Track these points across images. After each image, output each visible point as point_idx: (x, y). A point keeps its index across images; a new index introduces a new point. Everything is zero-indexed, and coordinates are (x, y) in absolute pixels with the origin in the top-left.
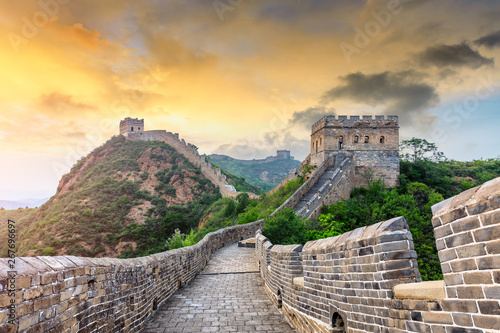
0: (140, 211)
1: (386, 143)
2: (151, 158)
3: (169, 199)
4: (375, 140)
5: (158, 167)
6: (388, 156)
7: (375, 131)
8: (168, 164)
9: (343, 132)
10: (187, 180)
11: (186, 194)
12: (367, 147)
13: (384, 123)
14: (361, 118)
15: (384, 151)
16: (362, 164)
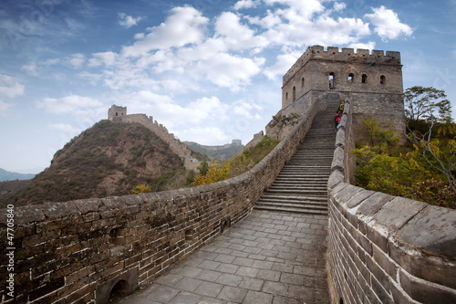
0: (112, 181)
1: (387, 85)
2: (128, 136)
3: (140, 170)
4: (374, 80)
5: (133, 143)
6: (391, 101)
7: (374, 69)
8: (142, 141)
9: (335, 67)
10: (156, 154)
11: (155, 166)
12: (366, 88)
13: (383, 60)
14: (355, 52)
15: (386, 95)
16: (360, 110)
